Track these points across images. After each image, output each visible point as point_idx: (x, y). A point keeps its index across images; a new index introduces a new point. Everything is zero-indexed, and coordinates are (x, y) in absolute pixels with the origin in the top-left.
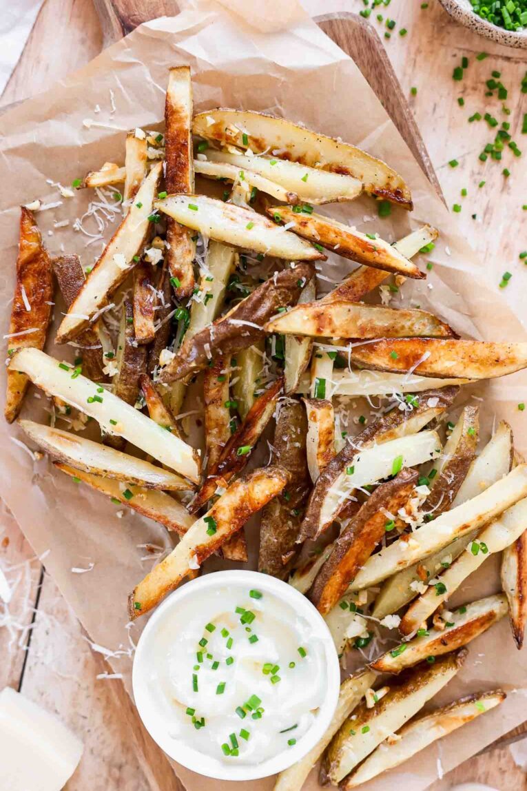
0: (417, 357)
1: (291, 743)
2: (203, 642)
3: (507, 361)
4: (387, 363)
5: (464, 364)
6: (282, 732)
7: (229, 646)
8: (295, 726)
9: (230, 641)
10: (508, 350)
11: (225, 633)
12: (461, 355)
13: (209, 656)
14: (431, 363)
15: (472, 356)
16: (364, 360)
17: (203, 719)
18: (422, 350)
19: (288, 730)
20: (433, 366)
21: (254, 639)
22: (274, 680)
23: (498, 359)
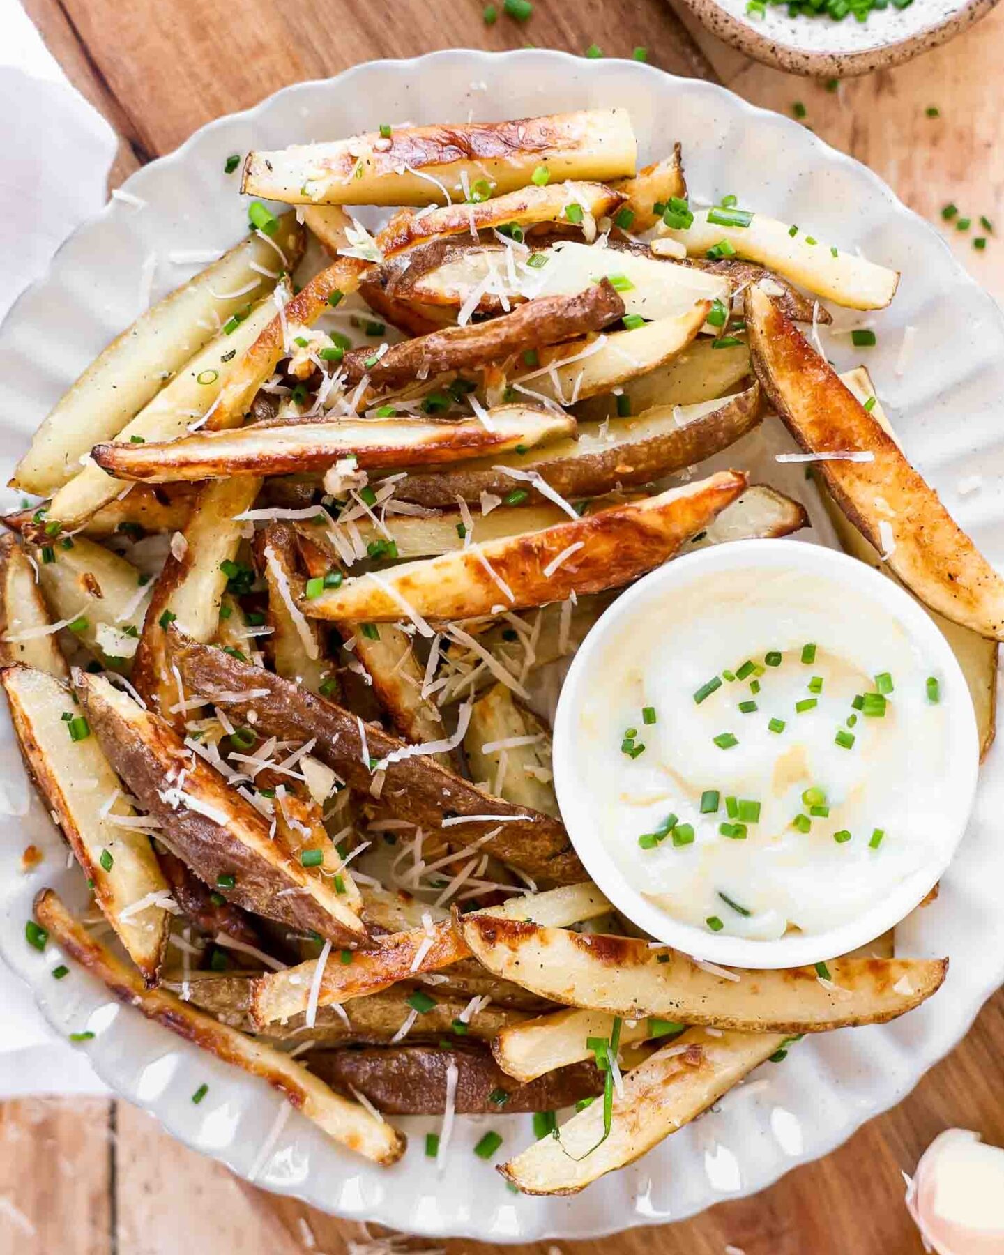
0: (847, 444)
1: (714, 924)
2: (774, 659)
3: (965, 594)
4: (800, 408)
5: (903, 530)
6: (721, 895)
7: (800, 707)
8: (745, 913)
9: (812, 703)
10: (982, 579)
11: (816, 686)
12: (910, 511)
13: (755, 686)
14: (859, 477)
15: (925, 531)
16: (771, 369)
17: (642, 748)
18: (864, 443)
19: (732, 904)
20: (858, 484)
21: (845, 741)
22: (801, 823)
23: (956, 576)
